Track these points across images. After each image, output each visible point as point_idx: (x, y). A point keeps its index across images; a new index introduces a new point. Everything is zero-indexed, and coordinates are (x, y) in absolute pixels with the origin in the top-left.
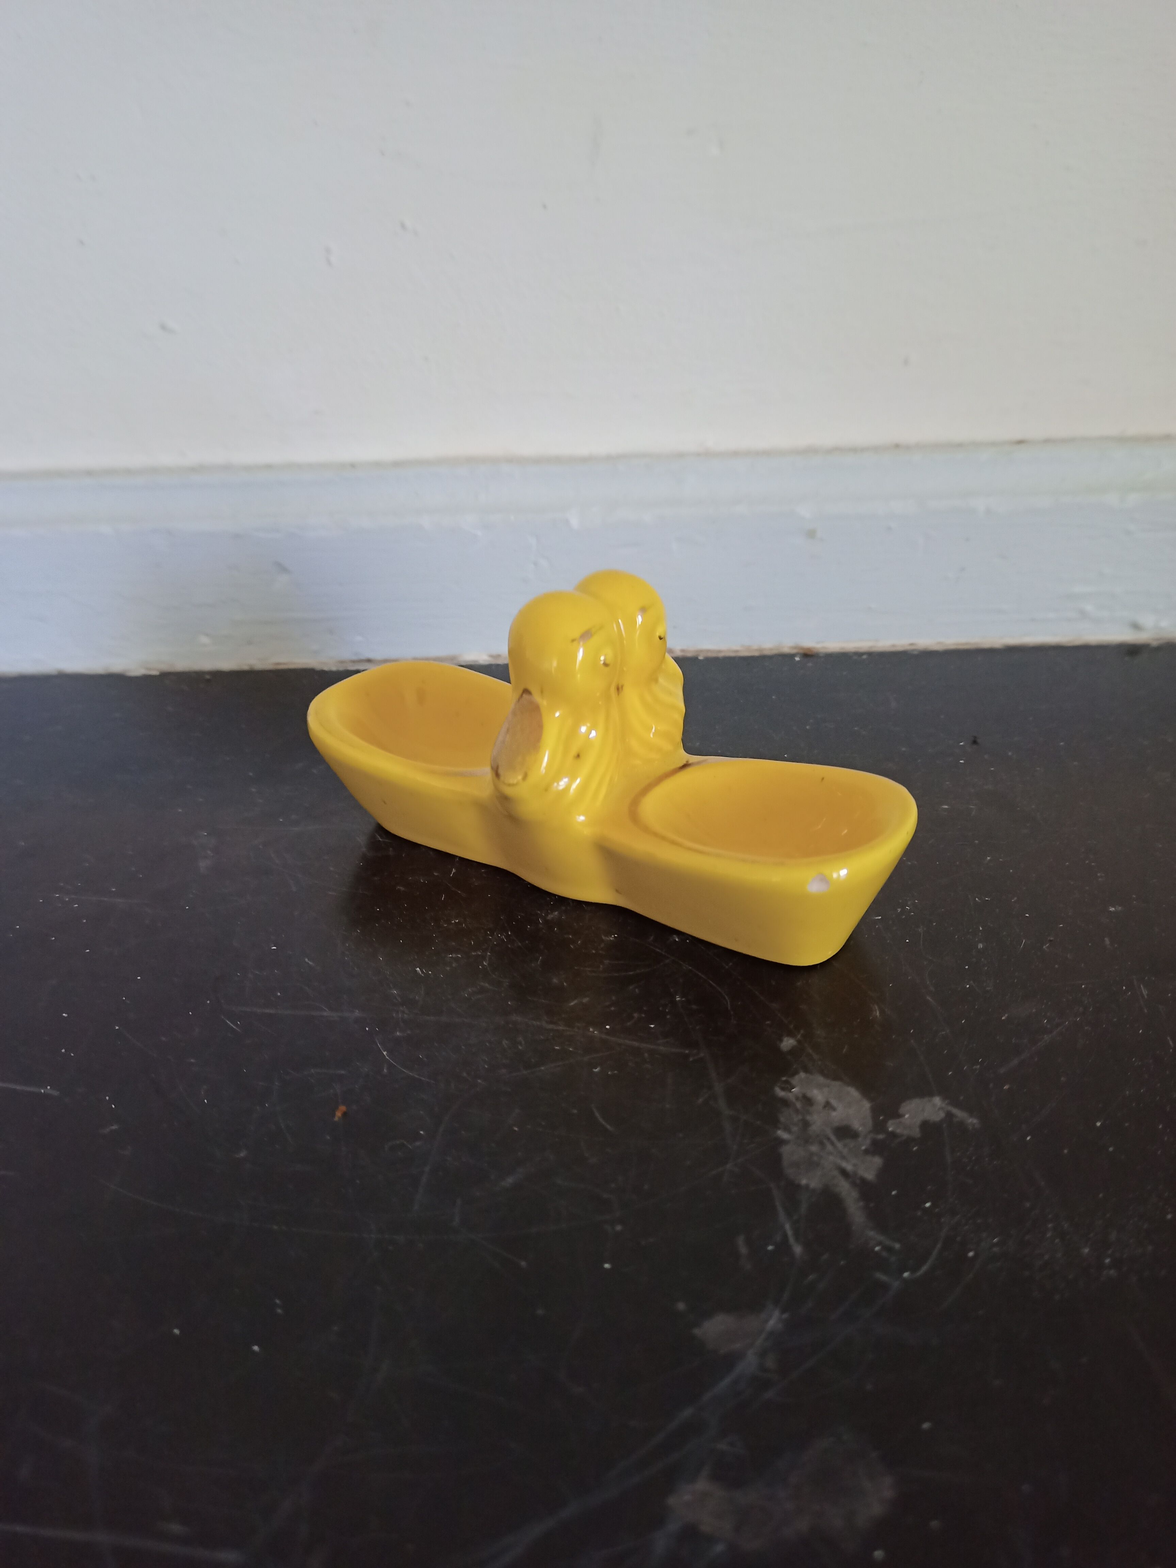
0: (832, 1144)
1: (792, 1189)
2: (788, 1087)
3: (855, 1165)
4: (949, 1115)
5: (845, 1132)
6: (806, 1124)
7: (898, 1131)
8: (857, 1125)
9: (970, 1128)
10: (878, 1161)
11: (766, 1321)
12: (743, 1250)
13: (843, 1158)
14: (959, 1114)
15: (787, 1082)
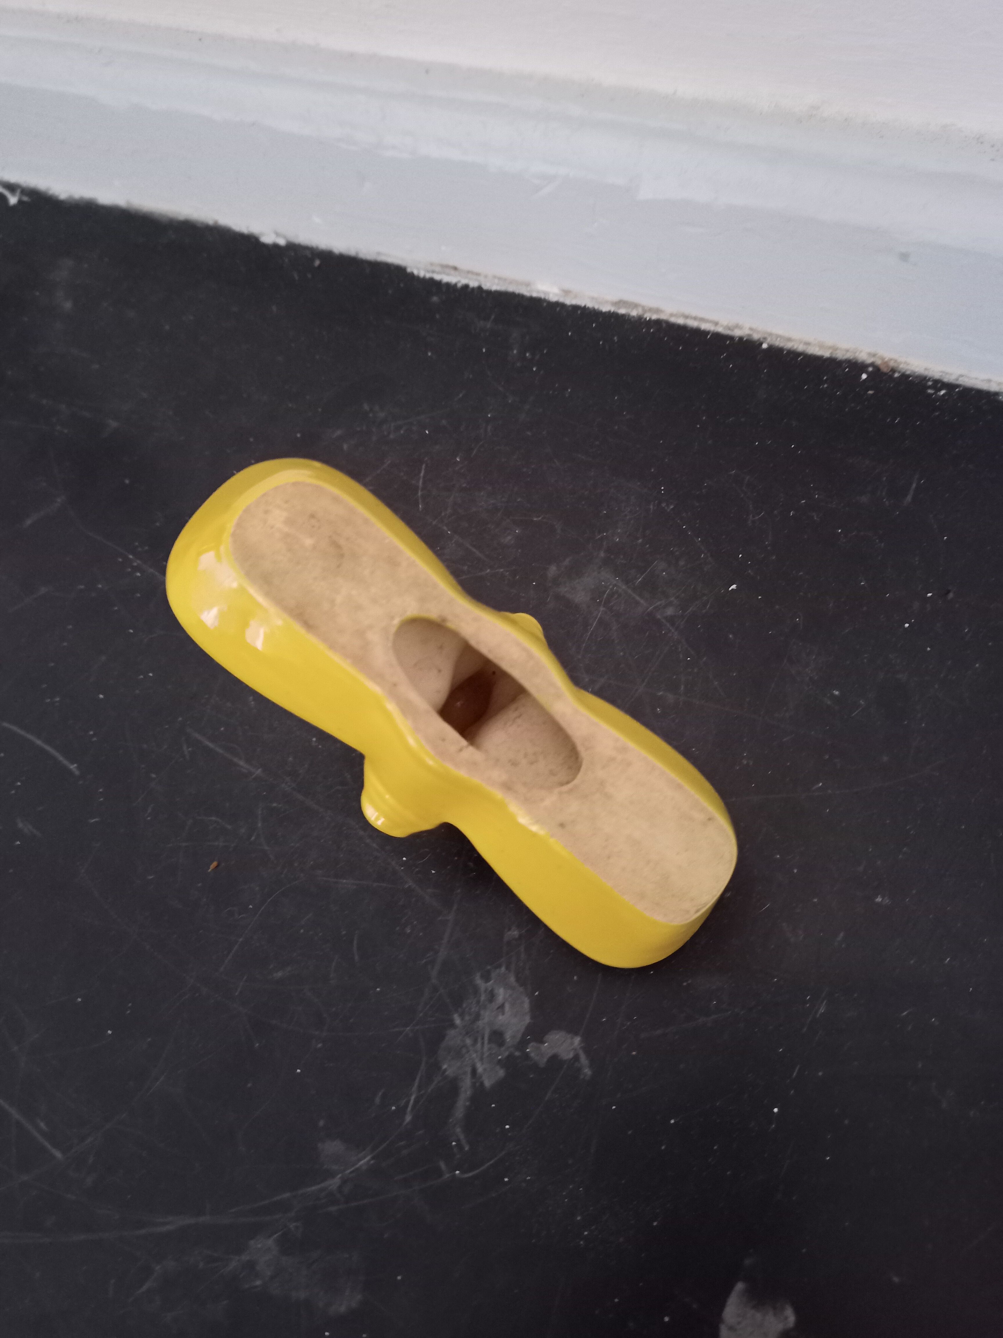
0: (483, 1044)
1: (435, 1067)
2: (486, 978)
3: (485, 1070)
4: (576, 1058)
5: (497, 1037)
6: (477, 1017)
7: (532, 1055)
8: (508, 1037)
9: (582, 1077)
10: (501, 1073)
11: (359, 1160)
12: (378, 1100)
13: (482, 1059)
14: (584, 1060)
15: (489, 972)
